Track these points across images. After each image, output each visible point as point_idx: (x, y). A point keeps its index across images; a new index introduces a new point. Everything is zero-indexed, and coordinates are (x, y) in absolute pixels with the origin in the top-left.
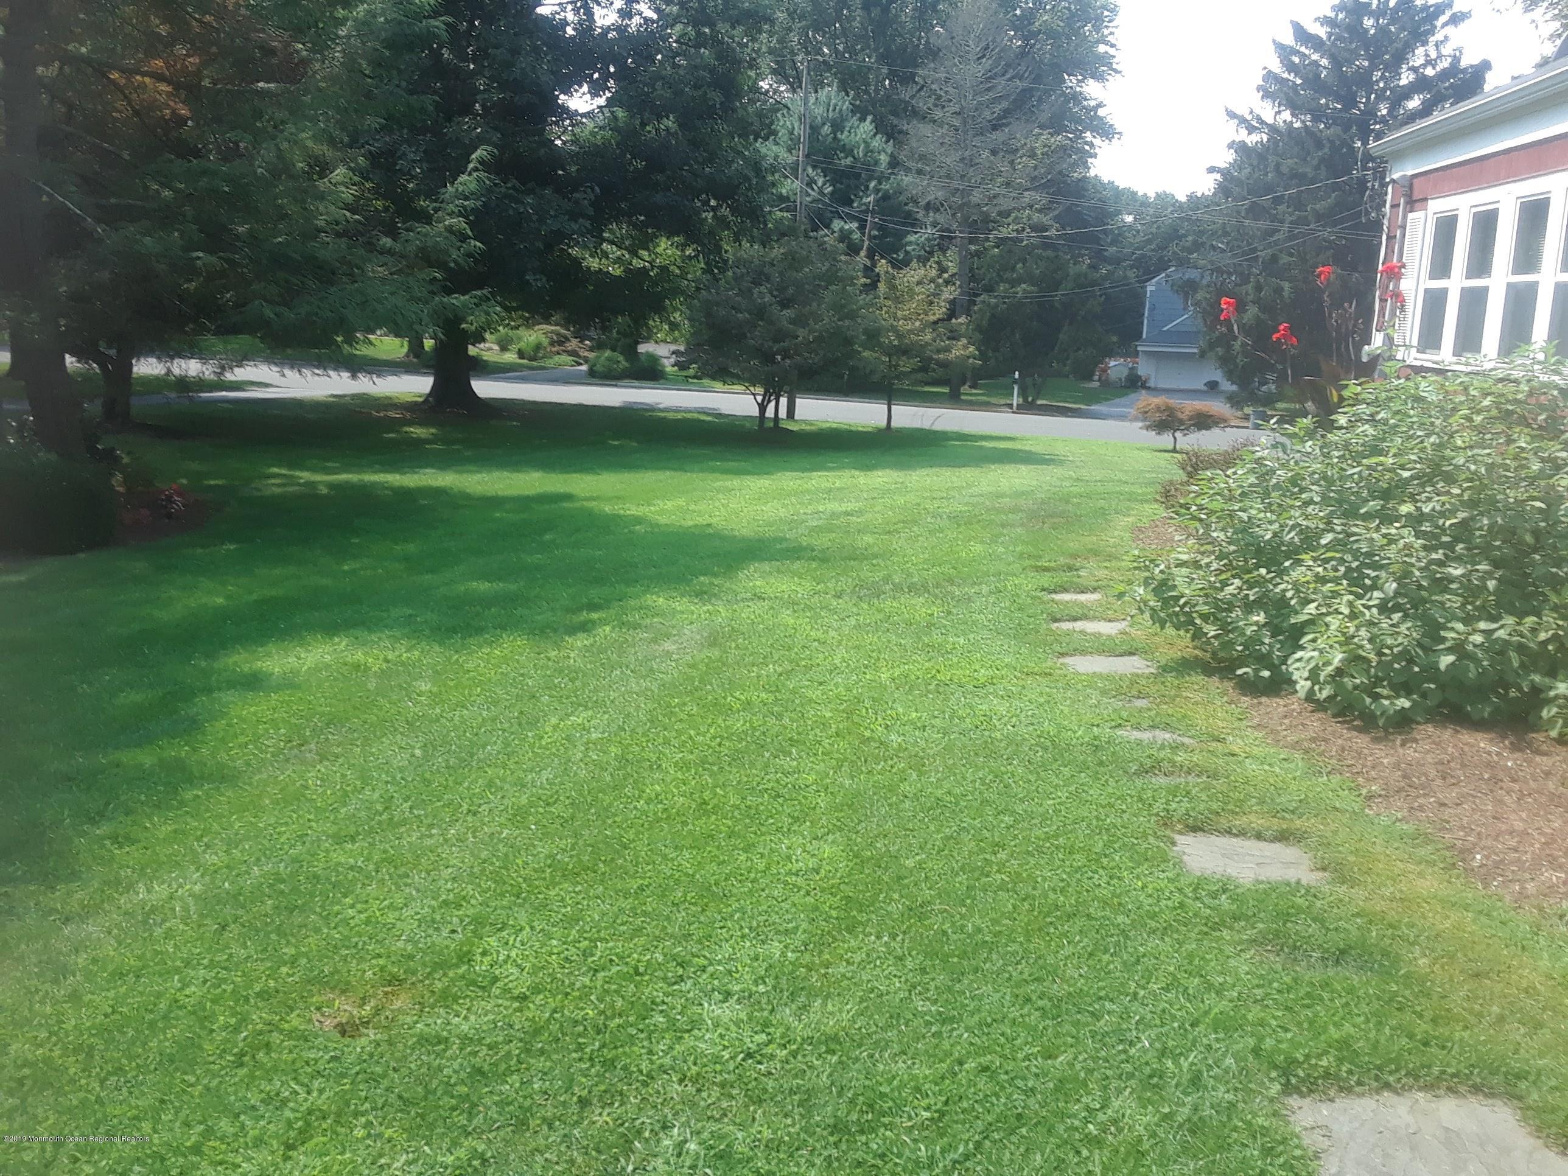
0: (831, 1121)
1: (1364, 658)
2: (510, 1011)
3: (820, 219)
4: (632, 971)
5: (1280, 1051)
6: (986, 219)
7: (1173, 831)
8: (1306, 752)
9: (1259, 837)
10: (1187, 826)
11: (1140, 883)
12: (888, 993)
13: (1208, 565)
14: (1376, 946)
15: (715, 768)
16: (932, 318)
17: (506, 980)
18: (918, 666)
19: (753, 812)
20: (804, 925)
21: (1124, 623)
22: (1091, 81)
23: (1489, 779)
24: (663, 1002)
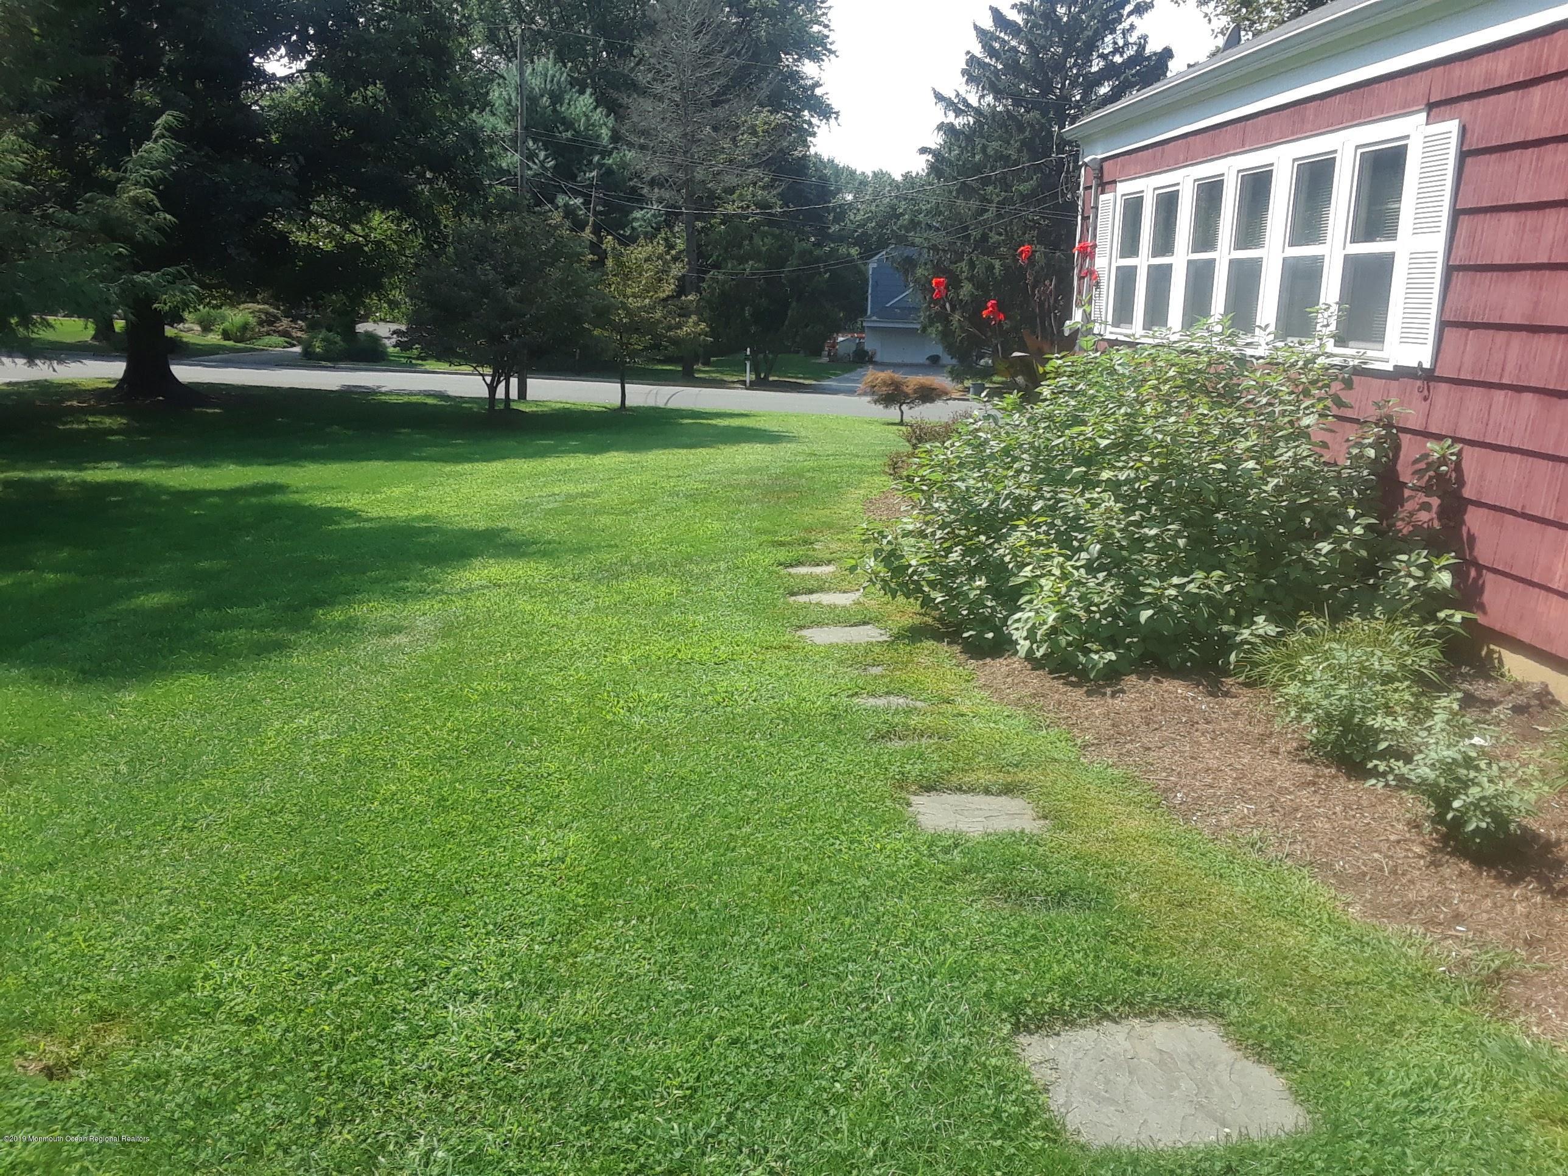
0: (584, 1111)
1: (1076, 615)
2: (238, 1035)
3: (545, 193)
4: (369, 980)
5: (1009, 993)
6: (712, 195)
7: (908, 792)
8: (1027, 708)
9: (987, 791)
10: (921, 787)
11: (878, 846)
12: (638, 976)
13: (933, 534)
14: (1092, 885)
15: (453, 763)
16: (662, 295)
17: (232, 1004)
18: (659, 646)
19: (495, 804)
20: (552, 916)
21: (858, 594)
22: (806, 61)
23: (1186, 722)
24: (405, 1009)
